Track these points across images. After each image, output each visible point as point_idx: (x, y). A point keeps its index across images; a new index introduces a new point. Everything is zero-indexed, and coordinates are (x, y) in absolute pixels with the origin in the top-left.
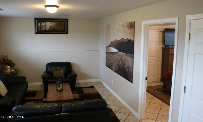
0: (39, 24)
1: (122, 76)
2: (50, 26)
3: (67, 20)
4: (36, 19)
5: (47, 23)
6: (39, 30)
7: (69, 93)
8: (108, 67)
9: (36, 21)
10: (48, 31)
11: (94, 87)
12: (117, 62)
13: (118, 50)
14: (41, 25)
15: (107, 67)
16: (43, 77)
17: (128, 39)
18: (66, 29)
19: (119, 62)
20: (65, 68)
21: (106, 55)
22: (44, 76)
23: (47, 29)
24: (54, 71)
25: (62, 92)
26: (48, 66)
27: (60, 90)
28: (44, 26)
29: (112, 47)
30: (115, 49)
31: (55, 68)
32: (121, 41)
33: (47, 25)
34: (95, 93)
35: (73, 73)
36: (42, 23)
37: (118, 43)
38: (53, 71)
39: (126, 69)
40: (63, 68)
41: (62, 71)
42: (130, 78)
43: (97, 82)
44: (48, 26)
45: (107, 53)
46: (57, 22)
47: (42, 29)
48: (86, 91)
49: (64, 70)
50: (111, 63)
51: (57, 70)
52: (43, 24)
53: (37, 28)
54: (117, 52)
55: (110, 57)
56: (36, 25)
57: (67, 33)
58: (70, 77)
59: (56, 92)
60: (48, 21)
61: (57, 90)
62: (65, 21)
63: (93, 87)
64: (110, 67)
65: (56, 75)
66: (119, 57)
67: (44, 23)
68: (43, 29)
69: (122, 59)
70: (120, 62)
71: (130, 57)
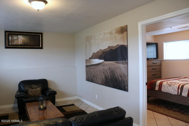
0: (10, 38)
1: (111, 87)
2: (22, 40)
3: (42, 34)
4: (6, 32)
5: (19, 36)
6: (10, 44)
7: (55, 111)
8: (90, 81)
9: (7, 33)
10: (21, 45)
11: (75, 104)
12: (104, 73)
13: (104, 60)
14: (12, 39)
15: (88, 82)
16: (17, 97)
17: (118, 45)
18: (41, 43)
19: (106, 73)
20: (41, 85)
21: (86, 69)
22: (18, 95)
23: (20, 43)
24: (29, 89)
25: (45, 111)
26: (21, 84)
27: (43, 108)
28: (16, 39)
29: (95, 58)
30: (99, 59)
31: (30, 87)
32: (108, 50)
33: (19, 38)
34: (78, 110)
35: (50, 90)
36: (13, 36)
37: (103, 53)
38: (27, 89)
39: (118, 78)
40: (39, 86)
41: (39, 89)
42: (125, 86)
43: (76, 99)
44: (21, 40)
45: (87, 66)
46: (31, 36)
47: (13, 43)
48: (68, 109)
49: (41, 88)
50: (94, 77)
51: (33, 88)
52: (15, 38)
53: (7, 42)
54: (102, 63)
55: (92, 70)
56: (7, 38)
57: (42, 48)
58: (49, 95)
59: (38, 111)
60: (20, 35)
61: (40, 109)
62: (40, 35)
63: (73, 105)
64: (92, 81)
65: (31, 94)
66: (106, 67)
67: (15, 36)
68: (15, 44)
69: (110, 68)
70: (108, 72)
71: (123, 63)
